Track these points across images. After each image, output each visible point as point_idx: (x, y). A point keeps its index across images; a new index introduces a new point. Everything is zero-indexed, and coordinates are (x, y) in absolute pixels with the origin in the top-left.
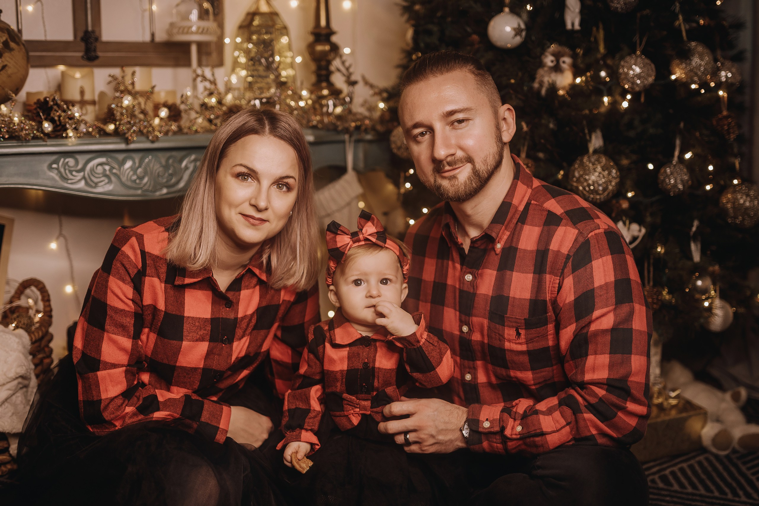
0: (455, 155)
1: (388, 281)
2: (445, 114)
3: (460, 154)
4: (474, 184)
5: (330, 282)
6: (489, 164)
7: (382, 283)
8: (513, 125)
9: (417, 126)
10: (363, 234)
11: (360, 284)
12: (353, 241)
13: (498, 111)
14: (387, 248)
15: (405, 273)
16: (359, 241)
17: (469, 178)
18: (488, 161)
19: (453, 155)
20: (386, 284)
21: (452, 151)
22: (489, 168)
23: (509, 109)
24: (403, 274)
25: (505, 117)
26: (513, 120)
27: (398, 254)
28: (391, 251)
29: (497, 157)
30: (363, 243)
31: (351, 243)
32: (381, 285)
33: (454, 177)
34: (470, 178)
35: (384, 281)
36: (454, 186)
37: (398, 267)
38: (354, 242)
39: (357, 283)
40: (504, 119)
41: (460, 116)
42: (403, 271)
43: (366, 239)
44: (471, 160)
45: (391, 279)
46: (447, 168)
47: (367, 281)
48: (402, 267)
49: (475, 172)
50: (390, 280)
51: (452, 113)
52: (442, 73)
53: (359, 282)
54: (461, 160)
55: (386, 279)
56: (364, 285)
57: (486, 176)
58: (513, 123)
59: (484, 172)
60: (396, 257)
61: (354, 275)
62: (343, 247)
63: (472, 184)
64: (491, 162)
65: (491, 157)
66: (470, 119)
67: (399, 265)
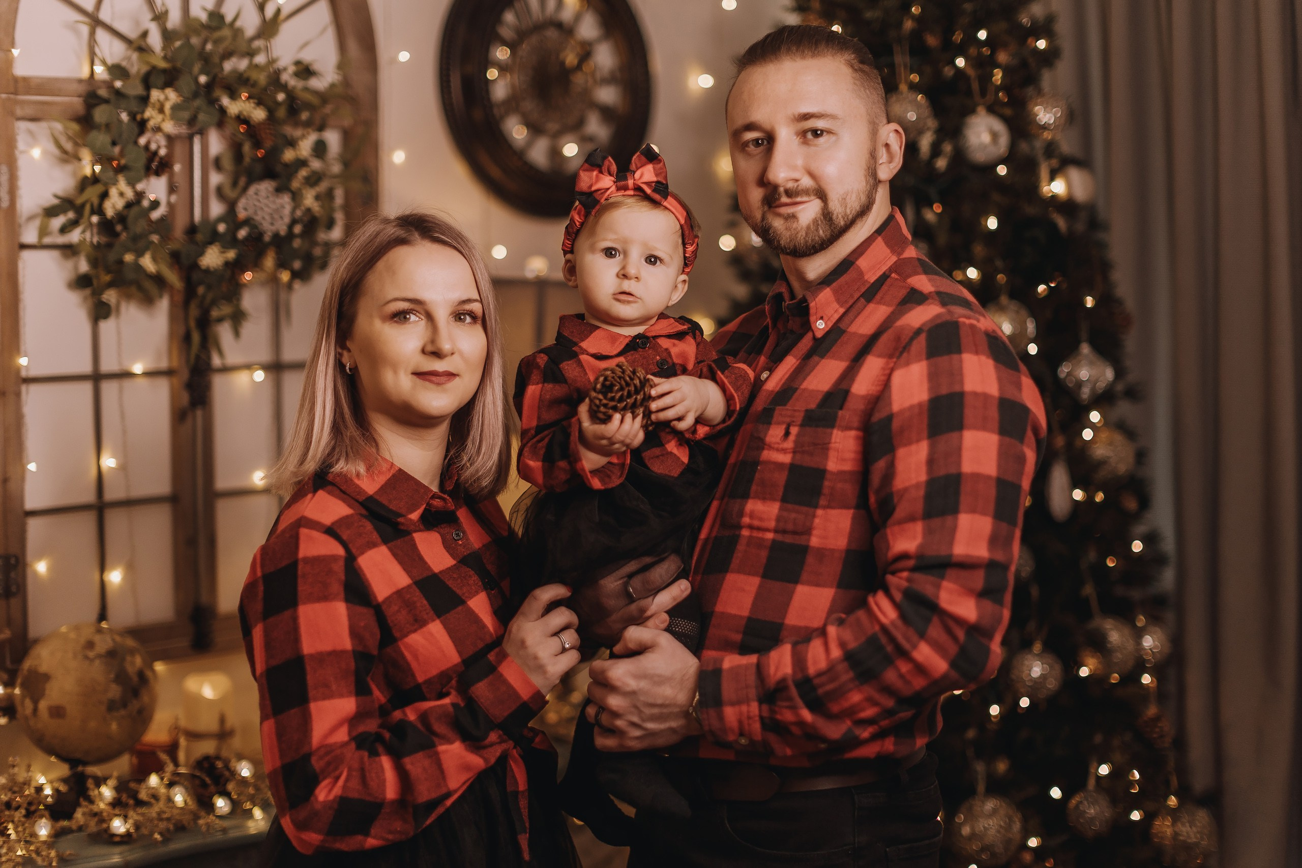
0: (799, 183)
1: (658, 261)
2: (797, 116)
3: (806, 182)
4: (821, 232)
5: (568, 248)
6: (849, 206)
7: (648, 261)
8: (898, 157)
9: (750, 127)
10: (634, 180)
11: (614, 256)
12: (617, 186)
13: (878, 130)
14: (666, 208)
15: (687, 255)
16: (626, 188)
17: (815, 221)
18: (848, 200)
19: (797, 181)
20: (654, 263)
21: (796, 175)
22: (848, 211)
23: (896, 131)
24: (685, 257)
25: (888, 142)
26: (901, 148)
27: (683, 222)
28: (671, 213)
29: (863, 198)
30: (631, 193)
31: (613, 188)
32: (645, 263)
33: (793, 217)
34: (817, 221)
35: (653, 260)
36: (790, 230)
37: (677, 242)
38: (619, 189)
39: (609, 252)
40: (887, 146)
41: (820, 124)
42: (685, 252)
43: (638, 189)
44: (822, 195)
45: (662, 258)
46: (784, 199)
47: (625, 254)
48: (684, 244)
49: (827, 215)
50: (661, 260)
51: (806, 117)
52: (803, 57)
53: (613, 253)
54: (806, 192)
55: (656, 258)
56: (619, 258)
57: (842, 223)
58: (899, 154)
59: (840, 216)
60: (678, 227)
61: (606, 240)
62: (599, 192)
63: (817, 230)
64: (854, 205)
65: (854, 196)
66: (832, 133)
67: (680, 241)
